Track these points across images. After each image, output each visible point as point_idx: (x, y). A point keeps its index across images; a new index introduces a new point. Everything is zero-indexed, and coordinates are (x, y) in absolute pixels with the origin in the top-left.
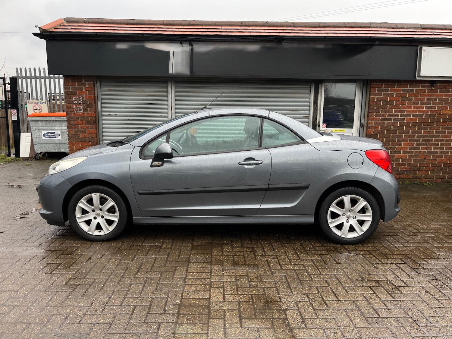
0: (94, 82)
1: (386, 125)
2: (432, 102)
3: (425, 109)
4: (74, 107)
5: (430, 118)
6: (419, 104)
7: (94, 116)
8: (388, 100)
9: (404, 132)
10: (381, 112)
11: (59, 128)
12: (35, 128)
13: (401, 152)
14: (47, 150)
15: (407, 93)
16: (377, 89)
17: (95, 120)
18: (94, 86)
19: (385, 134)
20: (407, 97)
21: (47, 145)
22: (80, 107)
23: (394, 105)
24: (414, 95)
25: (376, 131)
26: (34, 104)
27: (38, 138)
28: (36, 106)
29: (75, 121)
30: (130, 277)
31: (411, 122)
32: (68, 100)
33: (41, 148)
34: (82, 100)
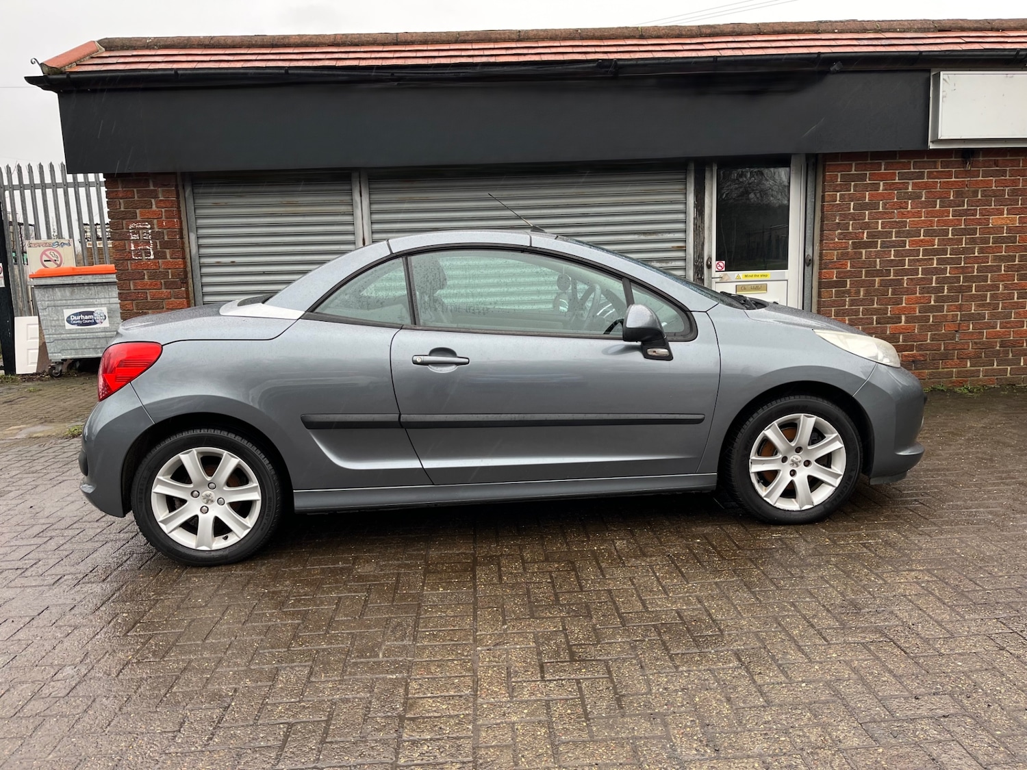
0: (177, 187)
1: (864, 257)
2: (966, 200)
3: (951, 217)
4: (133, 248)
5: (964, 237)
6: (938, 206)
7: (182, 266)
8: (867, 200)
9: (906, 272)
10: (851, 228)
11: (103, 301)
12: (47, 303)
13: (900, 318)
14: (77, 354)
15: (910, 181)
16: (839, 174)
17: (183, 277)
18: (178, 197)
19: (863, 278)
20: (910, 190)
21: (77, 341)
22: (147, 247)
23: (881, 210)
24: (926, 186)
25: (842, 272)
26: (42, 249)
27: (55, 326)
28: (48, 253)
29: (137, 281)
30: (278, 650)
31: (921, 249)
32: (117, 231)
33: (63, 350)
34: (150, 231)
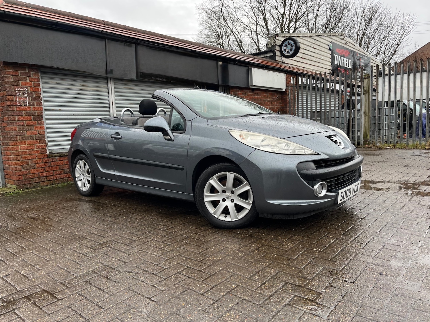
0: (39, 73)
4: (18, 100)
7: (42, 110)
16: (233, 92)
17: (42, 115)
22: (25, 100)
32: (10, 91)
34: (27, 92)
